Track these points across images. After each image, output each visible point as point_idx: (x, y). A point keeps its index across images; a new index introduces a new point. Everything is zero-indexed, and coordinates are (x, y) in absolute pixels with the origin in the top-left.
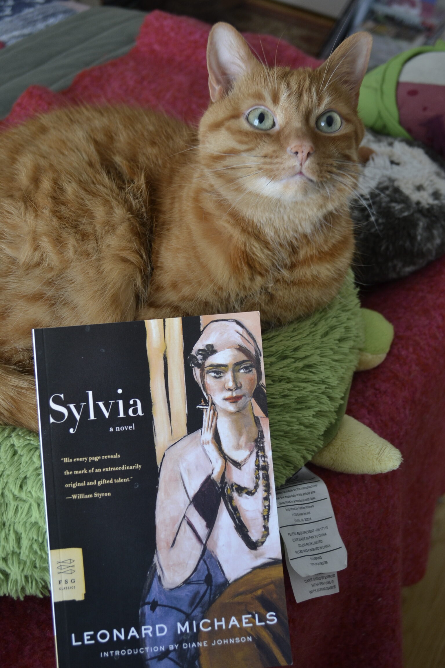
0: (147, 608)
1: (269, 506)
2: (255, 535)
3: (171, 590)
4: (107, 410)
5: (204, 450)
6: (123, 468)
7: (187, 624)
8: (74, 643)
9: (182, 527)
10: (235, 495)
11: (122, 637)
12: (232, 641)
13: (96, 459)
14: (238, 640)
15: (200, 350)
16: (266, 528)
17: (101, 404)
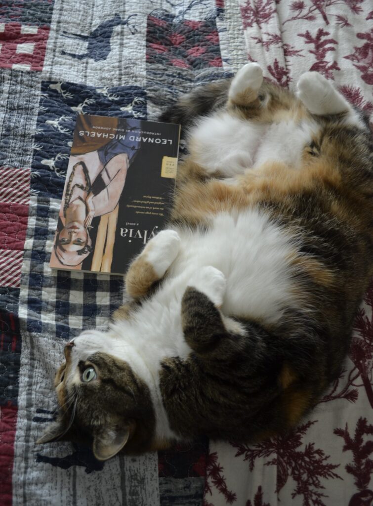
0: (137, 148)
1: (70, 178)
2: (80, 167)
3: (124, 153)
4: (138, 234)
5: (94, 207)
6: (135, 207)
7: (120, 138)
8: (171, 141)
9: (113, 177)
10: (85, 186)
11: (150, 139)
12: (102, 128)
13: (147, 213)
14: (99, 128)
15: (85, 253)
16: (74, 169)
17: (140, 237)
